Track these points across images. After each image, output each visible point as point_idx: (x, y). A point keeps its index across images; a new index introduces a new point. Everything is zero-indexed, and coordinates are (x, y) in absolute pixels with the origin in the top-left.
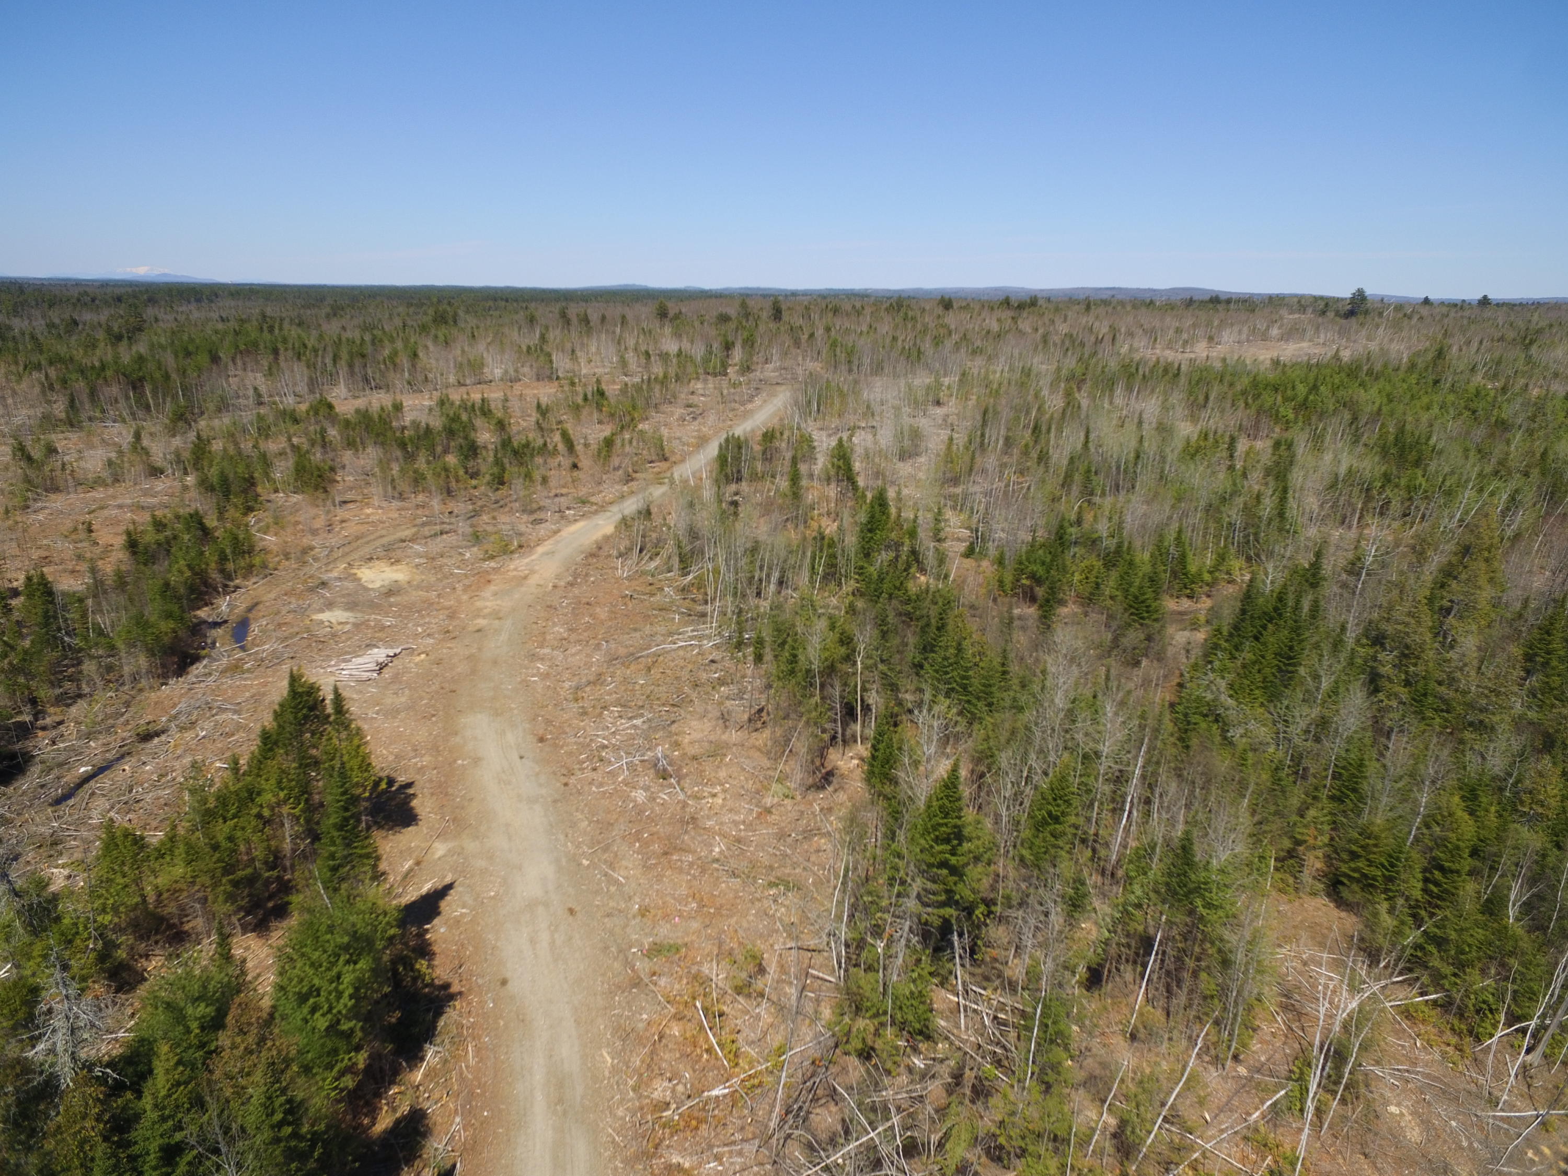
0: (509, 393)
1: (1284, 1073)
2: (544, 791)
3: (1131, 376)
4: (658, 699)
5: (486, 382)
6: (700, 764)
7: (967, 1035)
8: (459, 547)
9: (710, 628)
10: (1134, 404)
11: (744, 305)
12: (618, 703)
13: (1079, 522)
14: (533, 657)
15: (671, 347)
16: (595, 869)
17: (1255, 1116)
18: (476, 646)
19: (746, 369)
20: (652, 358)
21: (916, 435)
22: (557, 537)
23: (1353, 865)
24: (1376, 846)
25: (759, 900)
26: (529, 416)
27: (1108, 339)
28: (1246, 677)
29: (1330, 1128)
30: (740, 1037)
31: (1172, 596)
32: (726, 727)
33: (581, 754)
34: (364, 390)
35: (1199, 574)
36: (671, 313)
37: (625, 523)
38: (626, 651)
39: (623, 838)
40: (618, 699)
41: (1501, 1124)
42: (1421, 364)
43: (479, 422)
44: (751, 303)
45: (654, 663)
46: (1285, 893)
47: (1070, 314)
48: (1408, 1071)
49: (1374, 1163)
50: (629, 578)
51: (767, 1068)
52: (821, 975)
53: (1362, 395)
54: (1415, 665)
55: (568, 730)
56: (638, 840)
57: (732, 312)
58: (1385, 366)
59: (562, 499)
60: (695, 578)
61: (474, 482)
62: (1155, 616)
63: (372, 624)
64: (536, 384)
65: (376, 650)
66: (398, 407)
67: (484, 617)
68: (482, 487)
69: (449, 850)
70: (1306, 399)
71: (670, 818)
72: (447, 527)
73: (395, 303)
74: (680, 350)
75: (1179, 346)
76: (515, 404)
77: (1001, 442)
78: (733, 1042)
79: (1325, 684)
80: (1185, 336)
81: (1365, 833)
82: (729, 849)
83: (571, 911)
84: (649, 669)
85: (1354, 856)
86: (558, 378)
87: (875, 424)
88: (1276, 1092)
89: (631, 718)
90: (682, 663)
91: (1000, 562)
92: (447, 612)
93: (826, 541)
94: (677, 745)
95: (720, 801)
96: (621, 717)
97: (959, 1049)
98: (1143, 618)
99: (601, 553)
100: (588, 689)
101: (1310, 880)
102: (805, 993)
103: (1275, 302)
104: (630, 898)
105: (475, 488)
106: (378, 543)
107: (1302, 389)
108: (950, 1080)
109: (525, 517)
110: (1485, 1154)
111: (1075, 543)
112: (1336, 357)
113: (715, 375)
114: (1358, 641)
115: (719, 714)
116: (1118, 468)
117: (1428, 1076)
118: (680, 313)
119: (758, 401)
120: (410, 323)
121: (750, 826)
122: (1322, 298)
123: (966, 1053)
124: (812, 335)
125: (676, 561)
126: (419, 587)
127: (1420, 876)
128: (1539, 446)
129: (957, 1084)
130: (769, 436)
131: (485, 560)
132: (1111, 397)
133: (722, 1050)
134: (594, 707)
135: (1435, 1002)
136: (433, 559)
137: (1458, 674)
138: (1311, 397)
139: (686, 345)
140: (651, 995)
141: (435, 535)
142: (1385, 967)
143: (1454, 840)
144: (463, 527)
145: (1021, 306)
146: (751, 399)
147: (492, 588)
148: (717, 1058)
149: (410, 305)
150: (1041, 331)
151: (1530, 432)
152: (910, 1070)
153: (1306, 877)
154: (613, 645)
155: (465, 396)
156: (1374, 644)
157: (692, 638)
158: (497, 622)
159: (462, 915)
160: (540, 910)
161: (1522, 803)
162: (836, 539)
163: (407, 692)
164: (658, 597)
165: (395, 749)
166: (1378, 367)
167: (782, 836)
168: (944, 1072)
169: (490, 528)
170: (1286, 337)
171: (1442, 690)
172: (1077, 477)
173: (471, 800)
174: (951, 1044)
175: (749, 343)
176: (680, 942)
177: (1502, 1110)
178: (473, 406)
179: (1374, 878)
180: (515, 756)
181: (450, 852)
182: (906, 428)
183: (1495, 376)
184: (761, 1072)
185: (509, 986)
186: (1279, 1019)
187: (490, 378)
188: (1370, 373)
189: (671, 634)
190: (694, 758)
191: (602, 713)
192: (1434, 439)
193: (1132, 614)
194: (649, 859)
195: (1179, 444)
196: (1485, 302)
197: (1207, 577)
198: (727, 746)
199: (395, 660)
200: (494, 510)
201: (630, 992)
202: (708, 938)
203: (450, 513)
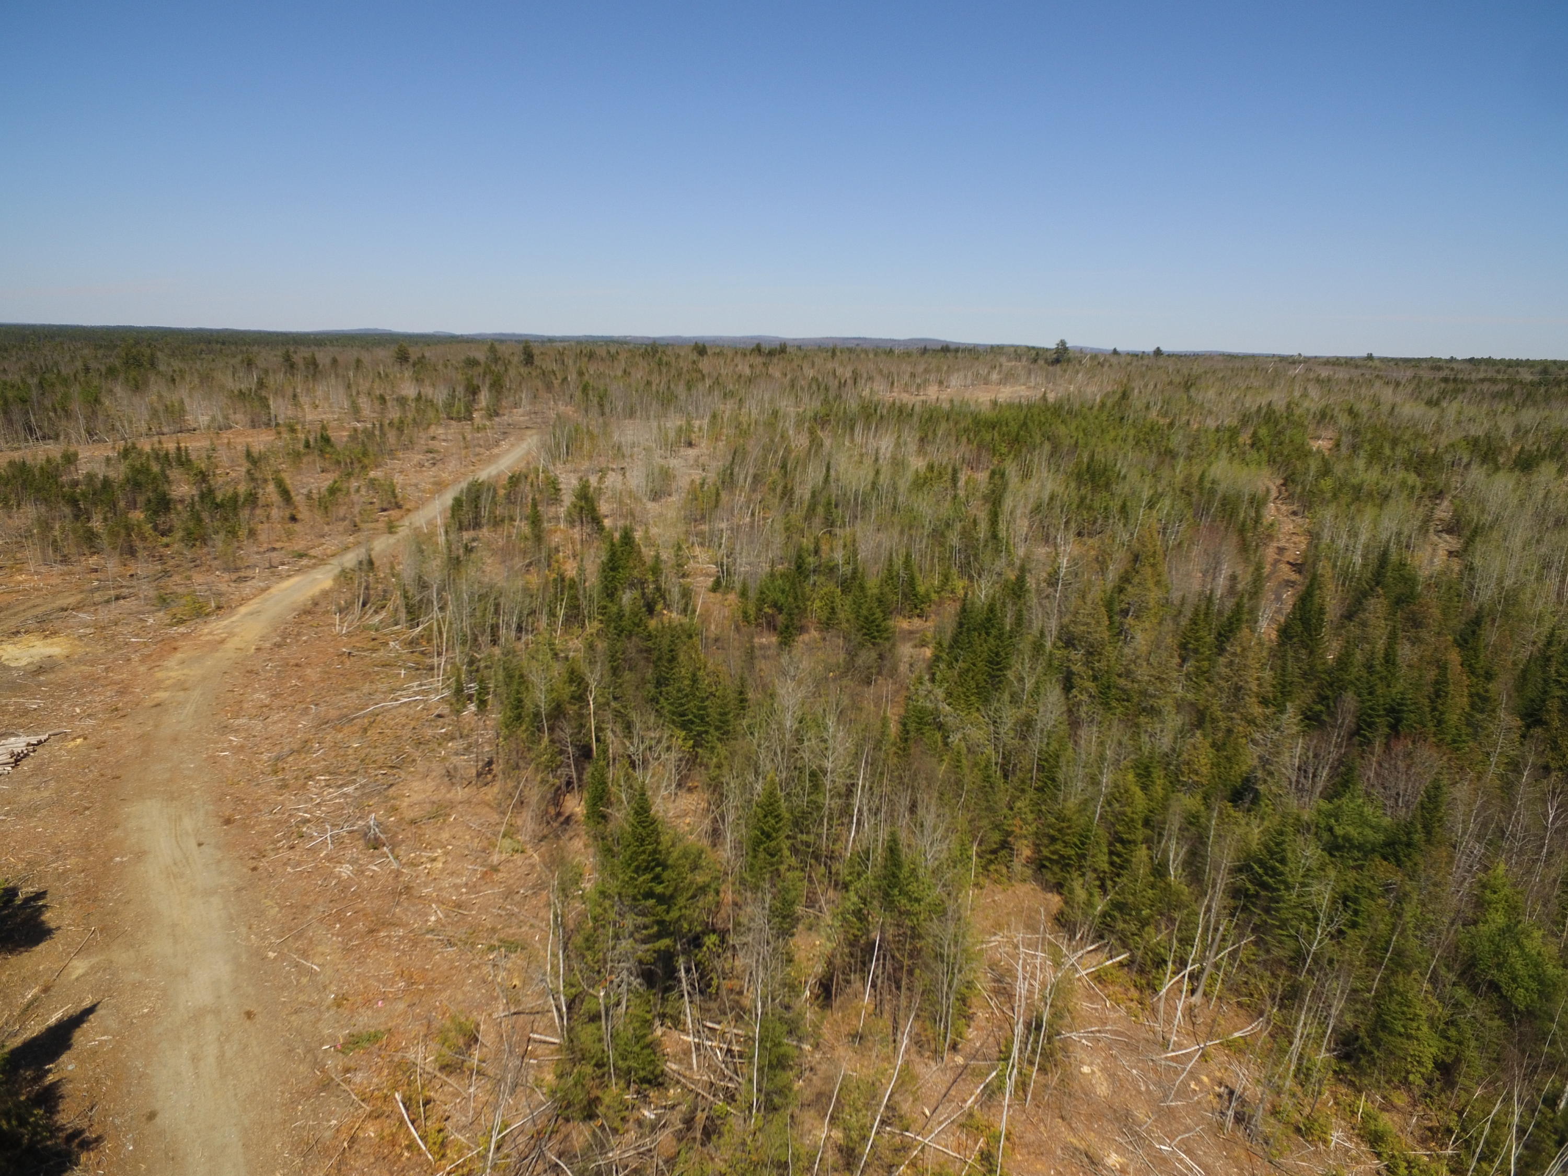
0: (216, 442)
1: (996, 1055)
2: (225, 880)
3: (868, 417)
4: (374, 762)
5: (189, 431)
6: (419, 828)
7: (700, 1075)
8: (139, 613)
9: (437, 681)
10: (872, 443)
11: (492, 349)
12: (327, 771)
13: (816, 552)
14: (225, 729)
15: (409, 390)
16: (283, 961)
17: (969, 1102)
18: (151, 723)
19: (493, 413)
20: (389, 404)
21: (666, 475)
22: (265, 595)
23: (1052, 848)
24: (1069, 827)
25: (477, 967)
26: (240, 466)
27: (850, 382)
28: (962, 686)
29: (1033, 1099)
30: (449, 1125)
31: (904, 616)
32: (453, 784)
33: (276, 832)
34: (26, 440)
35: (928, 595)
36: (413, 357)
37: (345, 576)
38: (338, 712)
39: (321, 921)
40: (327, 767)
41: (1171, 1064)
42: (1109, 403)
43: (175, 473)
44: (501, 348)
45: (371, 723)
46: (1000, 883)
47: (816, 360)
48: (1099, 1031)
49: (1070, 1124)
50: (349, 635)
51: (478, 1153)
52: (543, 1038)
53: (1062, 430)
54: (1099, 661)
55: (261, 807)
56: (339, 921)
57: (481, 356)
58: (1082, 406)
59: (274, 554)
60: (424, 629)
61: (165, 540)
62: (885, 635)
63: (11, 708)
64: (251, 431)
65: (13, 739)
66: (70, 459)
67: (166, 690)
68: (175, 545)
69: (92, 968)
70: (1018, 434)
71: (380, 891)
72: (125, 591)
73: (79, 345)
74: (419, 394)
75: (914, 389)
76: (223, 456)
77: (749, 480)
78: (440, 1131)
79: (1029, 685)
80: (918, 381)
81: (1061, 818)
82: (447, 916)
83: (249, 1015)
84: (365, 730)
85: (1053, 839)
86: (277, 425)
87: (625, 465)
88: (988, 1075)
89: (341, 786)
90: (404, 720)
91: (744, 594)
92: (116, 687)
93: (567, 583)
94: (395, 809)
95: (440, 865)
96: (328, 786)
97: (692, 1091)
98: (874, 638)
99: (318, 609)
100: (291, 759)
101: (1020, 868)
102: (526, 1060)
103: (996, 351)
104: (325, 987)
105: (167, 546)
106: (29, 614)
107: (1014, 427)
108: (681, 1126)
109: (226, 576)
110: (1158, 1094)
111: (814, 571)
112: (1044, 397)
113: (459, 420)
114: (1054, 644)
115: (444, 772)
116: (856, 499)
117: (1115, 1033)
118: (423, 357)
119: (504, 445)
120: (93, 365)
121: (473, 888)
122: (1033, 348)
123: (698, 1094)
124: (565, 379)
125: (403, 615)
126: (80, 662)
127: (1106, 850)
128: (1196, 471)
129: (688, 1129)
130: (515, 480)
131: (171, 625)
132: (852, 435)
133: (426, 1144)
134: (296, 778)
135: (1121, 964)
136: (103, 628)
137: (1132, 666)
138: (1022, 433)
139: (428, 391)
140: (344, 1095)
141: (108, 602)
142: (1081, 938)
143: (1129, 814)
144: (147, 590)
145: (771, 353)
146: (497, 443)
147: (179, 655)
148: (420, 1154)
149: (99, 347)
150: (789, 377)
151: (1189, 458)
152: (640, 1123)
153: (1017, 865)
154: (323, 708)
155: (157, 446)
156: (1066, 647)
157: (417, 693)
158: (182, 693)
159: (101, 1043)
160: (209, 1018)
161: (1183, 774)
162: (576, 579)
163: (52, 784)
164: (381, 653)
165: (27, 854)
166: (1076, 407)
167: (509, 893)
168: (676, 1120)
169: (180, 590)
170: (1003, 382)
171: (1122, 682)
172: (820, 510)
173: (128, 902)
174: (684, 1087)
175: (497, 386)
176: (382, 1028)
177: (1173, 1051)
178: (167, 454)
179: (1070, 858)
180: (193, 844)
181: (93, 969)
182: (657, 471)
183: (1165, 415)
184: (471, 1159)
185: (158, 1120)
186: (992, 1004)
187: (195, 426)
188: (1070, 412)
189: (393, 690)
190: (413, 822)
191: (306, 784)
192: (1119, 465)
193: (865, 634)
194: (350, 940)
195: (910, 475)
196: (1158, 352)
197: (934, 596)
198: (452, 805)
199: (40, 749)
200: (190, 569)
201: (317, 1097)
202: (416, 1018)
203: (132, 576)
